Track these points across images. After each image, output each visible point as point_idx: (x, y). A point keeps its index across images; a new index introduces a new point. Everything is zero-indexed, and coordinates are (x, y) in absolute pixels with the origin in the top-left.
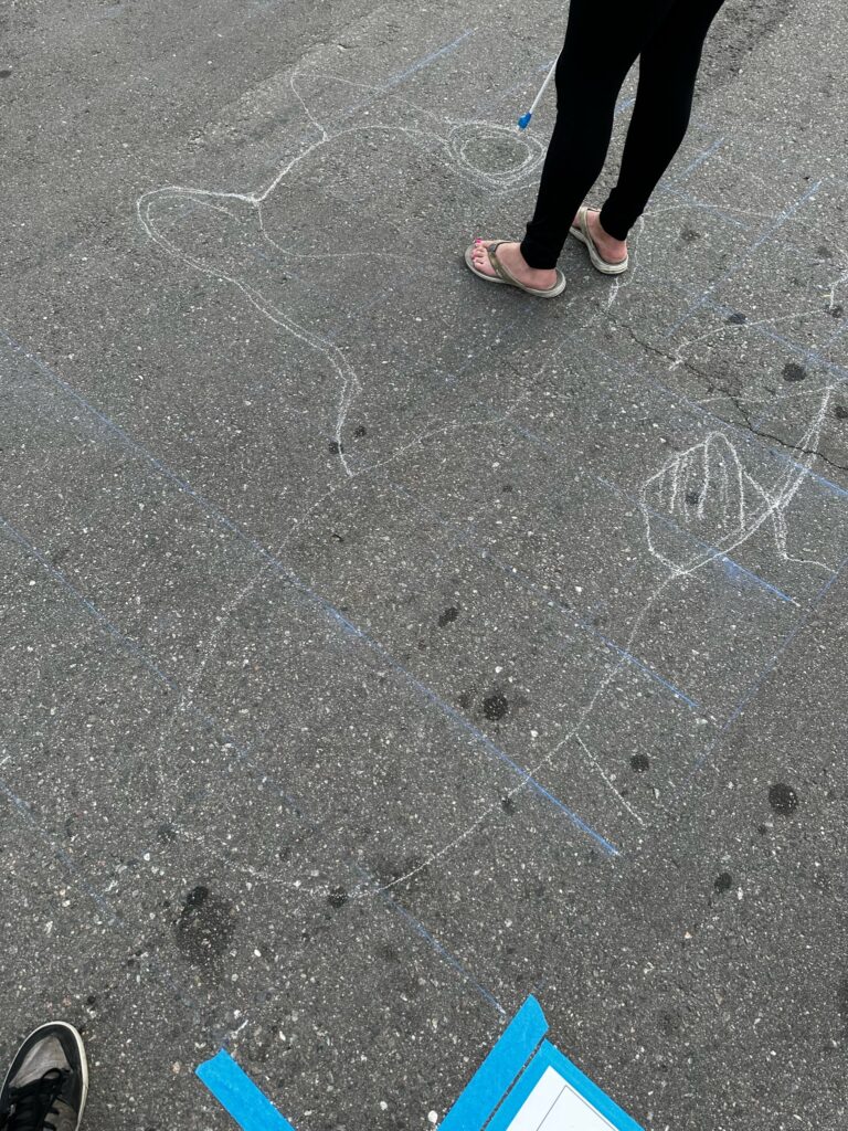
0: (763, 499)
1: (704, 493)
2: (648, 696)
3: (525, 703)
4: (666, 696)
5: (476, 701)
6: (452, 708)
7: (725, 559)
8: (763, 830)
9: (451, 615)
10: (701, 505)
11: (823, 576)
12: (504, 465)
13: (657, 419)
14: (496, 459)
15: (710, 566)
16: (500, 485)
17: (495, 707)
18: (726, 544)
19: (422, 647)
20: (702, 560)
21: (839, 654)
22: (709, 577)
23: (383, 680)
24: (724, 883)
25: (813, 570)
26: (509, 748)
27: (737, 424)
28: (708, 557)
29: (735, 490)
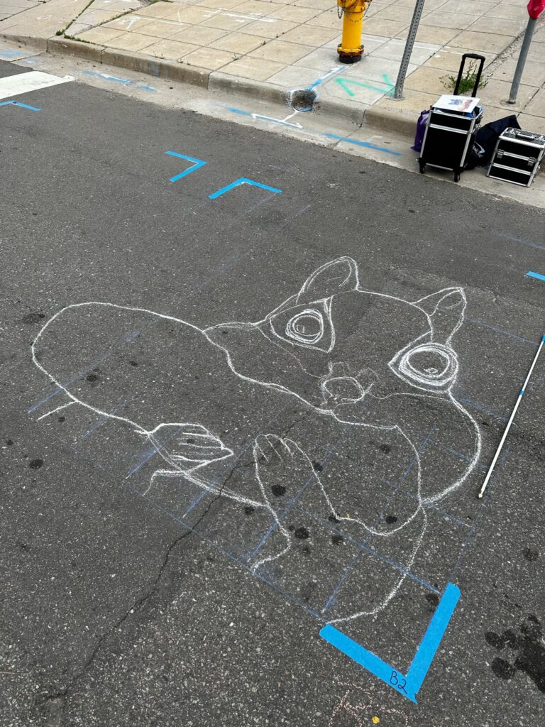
0: (189, 468)
1: (194, 445)
2: (90, 423)
3: (93, 387)
4: (88, 429)
5: (96, 373)
6: (94, 366)
7: (155, 452)
8: (26, 456)
9: (134, 364)
10: (186, 444)
11: (142, 490)
12: (209, 377)
13: (240, 430)
14: (213, 374)
15: (152, 446)
16: (198, 375)
17: (92, 378)
18: (163, 452)
19: (121, 357)
20: (155, 443)
21: (98, 492)
22: (146, 445)
23: (108, 348)
24: (10, 443)
25: (146, 486)
26: (75, 382)
27: (239, 462)
28: (157, 445)
29: (196, 458)
